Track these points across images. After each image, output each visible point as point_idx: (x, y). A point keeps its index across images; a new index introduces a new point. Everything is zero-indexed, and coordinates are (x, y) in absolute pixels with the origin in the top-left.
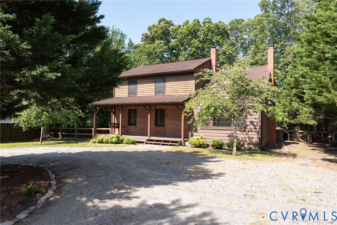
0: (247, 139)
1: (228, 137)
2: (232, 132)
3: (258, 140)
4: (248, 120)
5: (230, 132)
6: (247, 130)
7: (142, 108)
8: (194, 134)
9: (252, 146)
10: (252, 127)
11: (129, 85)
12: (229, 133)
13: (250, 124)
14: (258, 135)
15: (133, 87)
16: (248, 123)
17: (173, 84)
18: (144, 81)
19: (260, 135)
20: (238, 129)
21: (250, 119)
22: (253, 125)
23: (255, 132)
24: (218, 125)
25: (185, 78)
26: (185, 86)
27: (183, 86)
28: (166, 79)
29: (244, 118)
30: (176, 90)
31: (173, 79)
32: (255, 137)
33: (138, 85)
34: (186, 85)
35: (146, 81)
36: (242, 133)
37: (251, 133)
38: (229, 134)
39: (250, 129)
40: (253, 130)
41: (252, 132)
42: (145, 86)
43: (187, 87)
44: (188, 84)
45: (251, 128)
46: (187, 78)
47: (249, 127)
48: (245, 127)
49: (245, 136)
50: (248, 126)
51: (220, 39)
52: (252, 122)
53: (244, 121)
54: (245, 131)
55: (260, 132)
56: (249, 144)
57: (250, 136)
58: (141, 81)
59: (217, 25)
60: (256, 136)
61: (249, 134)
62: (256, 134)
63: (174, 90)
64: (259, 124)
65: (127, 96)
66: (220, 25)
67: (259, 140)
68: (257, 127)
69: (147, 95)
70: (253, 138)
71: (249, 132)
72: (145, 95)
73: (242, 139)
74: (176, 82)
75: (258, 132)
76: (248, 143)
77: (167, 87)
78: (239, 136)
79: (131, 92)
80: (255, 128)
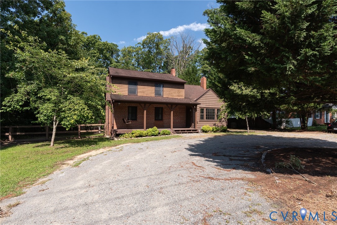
1: (213, 125)
3: (226, 126)
5: (214, 122)
7: (143, 105)
10: (224, 119)
11: (128, 84)
15: (132, 87)
17: (169, 90)
18: (144, 84)
24: (208, 119)
27: (177, 92)
28: (164, 85)
30: (171, 94)
31: (170, 86)
33: (138, 86)
35: (147, 84)
36: (220, 123)
37: (223, 122)
42: (145, 88)
43: (179, 93)
44: (180, 91)
46: (179, 87)
47: (222, 119)
54: (221, 121)
57: (223, 124)
58: (141, 84)
60: (225, 124)
63: (170, 94)
64: (227, 118)
65: (127, 94)
69: (147, 96)
71: (222, 122)
72: (146, 95)
74: (172, 89)
75: (226, 122)
77: (165, 91)
78: (218, 124)
79: (130, 92)
80: (225, 120)
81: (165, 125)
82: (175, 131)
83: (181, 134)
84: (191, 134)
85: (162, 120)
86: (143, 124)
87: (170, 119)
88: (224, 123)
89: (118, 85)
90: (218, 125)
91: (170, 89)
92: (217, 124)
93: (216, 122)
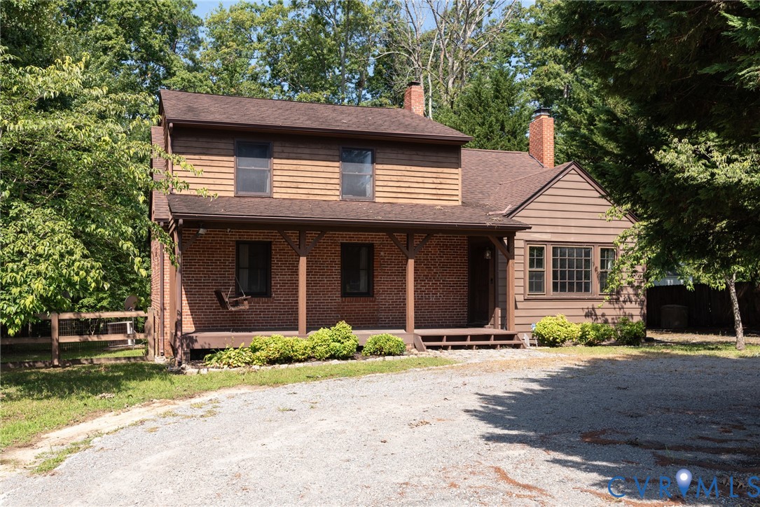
1: (585, 316)
2: (593, 305)
3: (641, 319)
5: (589, 305)
6: (621, 299)
7: (293, 236)
10: (631, 291)
11: (236, 154)
12: (586, 307)
13: (628, 285)
14: (642, 309)
15: (252, 164)
17: (399, 173)
18: (299, 151)
19: (645, 308)
22: (633, 286)
23: (636, 302)
24: (563, 289)
25: (434, 159)
26: (435, 181)
27: (430, 180)
28: (378, 155)
30: (408, 190)
31: (401, 156)
32: (636, 314)
33: (276, 161)
34: (438, 181)
35: (307, 151)
36: (612, 306)
37: (628, 305)
38: (587, 311)
39: (626, 296)
40: (633, 298)
41: (631, 302)
42: (302, 168)
43: (440, 186)
44: (442, 176)
45: (629, 294)
46: (441, 159)
47: (625, 292)
48: (619, 293)
49: (617, 312)
50: (622, 290)
54: (618, 300)
55: (645, 303)
57: (628, 312)
58: (286, 150)
60: (637, 312)
61: (625, 306)
62: (637, 306)
63: (403, 190)
64: (643, 284)
65: (232, 194)
67: (644, 319)
68: (640, 292)
69: (311, 197)
70: (632, 316)
71: (625, 302)
72: (304, 197)
73: (613, 319)
74: (408, 168)
75: (641, 303)
77: (381, 178)
78: (607, 312)
79: (243, 183)
80: (637, 295)
81: (382, 315)
82: (425, 338)
83: (450, 351)
84: (492, 351)
85: (370, 293)
86: (296, 312)
87: (404, 290)
88: (633, 305)
89: (197, 157)
90: (603, 315)
91: (403, 168)
92: (599, 312)
93: (597, 304)
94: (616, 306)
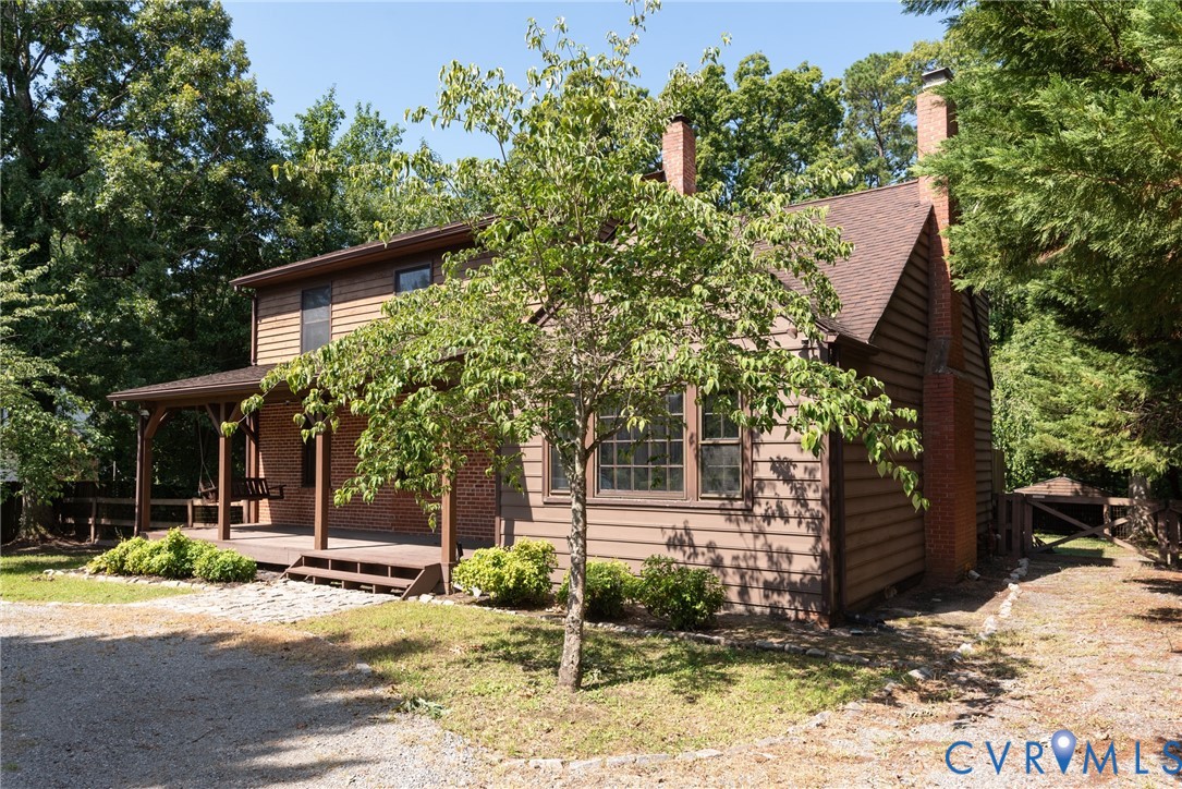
0: (763, 562)
1: (667, 546)
2: (686, 522)
3: (816, 565)
4: (766, 452)
5: (678, 520)
6: (758, 510)
8: (519, 527)
9: (785, 600)
10: (784, 490)
11: (303, 307)
12: (670, 525)
13: (775, 476)
14: (818, 538)
15: (316, 315)
16: (764, 471)
18: (355, 288)
19: (825, 537)
20: (717, 503)
21: (773, 445)
22: (789, 479)
23: (800, 518)
24: (624, 484)
28: (435, 272)
29: (741, 444)
32: (802, 551)
33: (335, 307)
35: (362, 286)
36: (733, 527)
37: (777, 525)
38: (670, 533)
39: (773, 503)
40: (791, 508)
41: (785, 518)
42: (357, 310)
45: (779, 500)
47: (768, 492)
48: (751, 496)
49: (748, 541)
50: (762, 490)
51: (802, 132)
52: (782, 468)
53: (744, 459)
54: (748, 513)
55: (826, 524)
56: (769, 587)
57: (776, 543)
58: (344, 290)
59: (790, 80)
60: (806, 544)
61: (768, 529)
62: (803, 529)
64: (822, 474)
66: (802, 79)
67: (824, 567)
68: (810, 494)
70: (789, 555)
71: (767, 518)
73: (735, 558)
75: (815, 522)
76: (766, 582)
78: (719, 540)
80: (801, 500)
88: (793, 526)
89: (273, 319)
92: (700, 539)
93: (695, 520)
94: (745, 527)
